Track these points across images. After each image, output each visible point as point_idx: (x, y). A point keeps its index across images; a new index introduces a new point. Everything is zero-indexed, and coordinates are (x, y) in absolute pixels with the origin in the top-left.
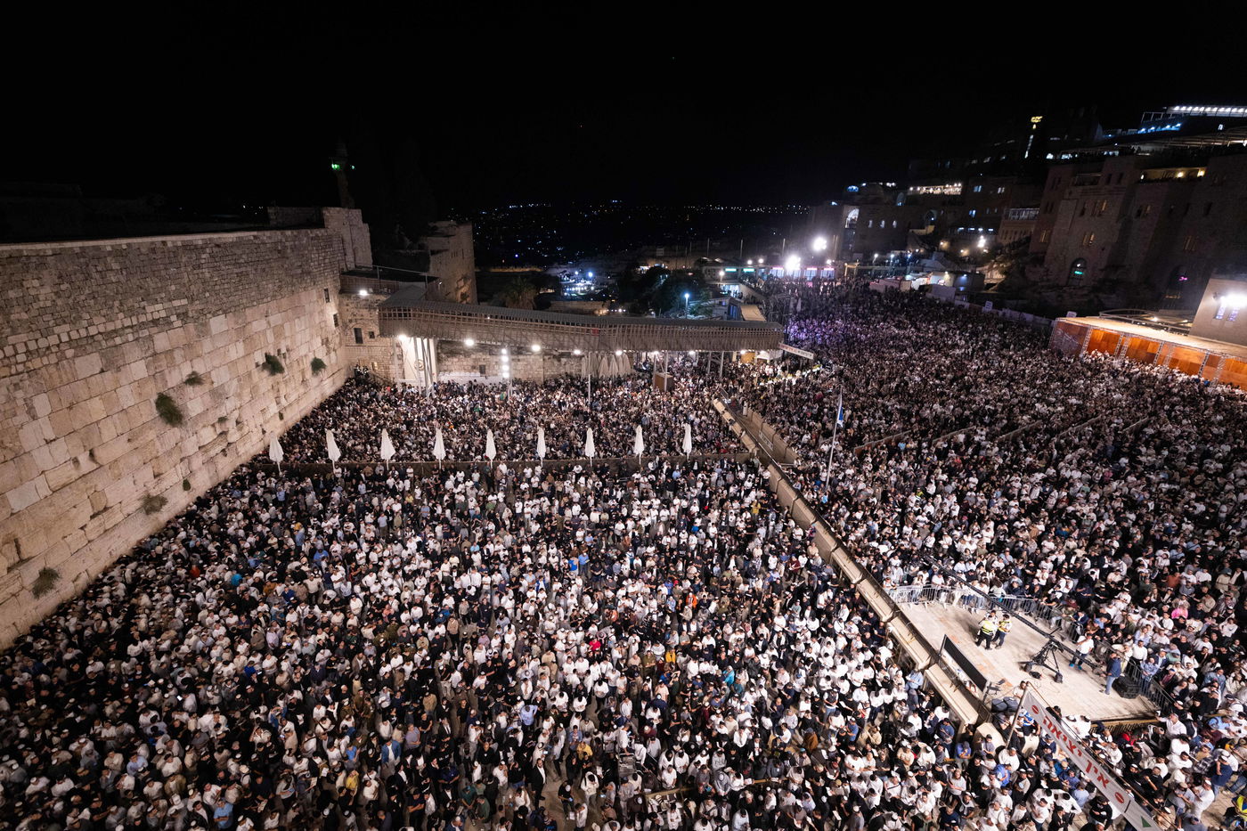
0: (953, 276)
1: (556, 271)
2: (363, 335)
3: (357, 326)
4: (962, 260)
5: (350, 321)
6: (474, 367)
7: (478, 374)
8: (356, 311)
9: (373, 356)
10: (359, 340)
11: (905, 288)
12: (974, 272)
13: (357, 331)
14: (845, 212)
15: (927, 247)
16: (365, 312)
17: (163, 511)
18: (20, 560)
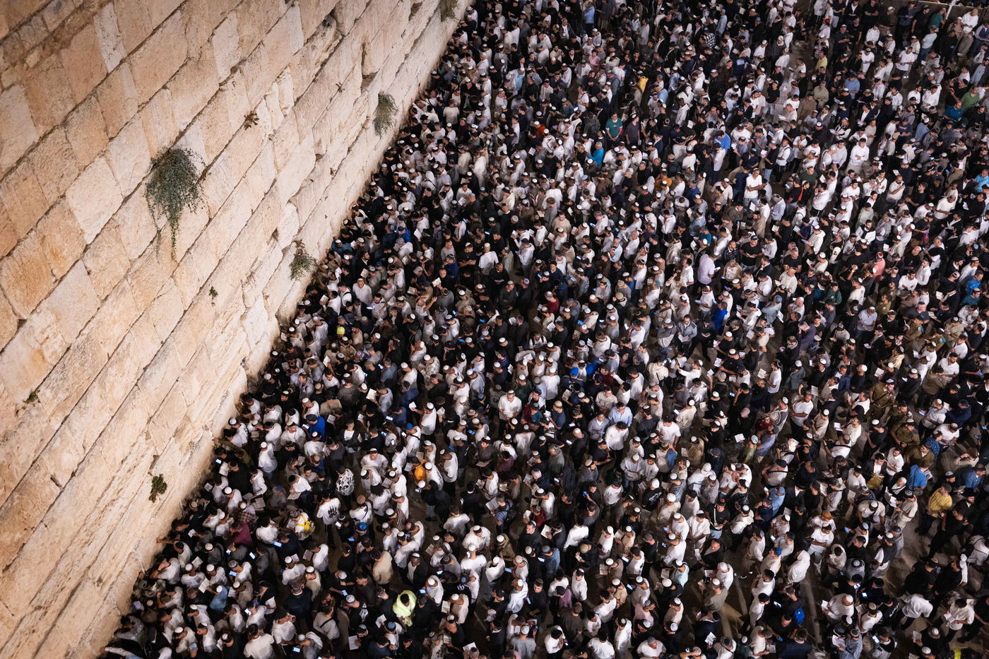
17: (453, 16)
18: (364, 77)
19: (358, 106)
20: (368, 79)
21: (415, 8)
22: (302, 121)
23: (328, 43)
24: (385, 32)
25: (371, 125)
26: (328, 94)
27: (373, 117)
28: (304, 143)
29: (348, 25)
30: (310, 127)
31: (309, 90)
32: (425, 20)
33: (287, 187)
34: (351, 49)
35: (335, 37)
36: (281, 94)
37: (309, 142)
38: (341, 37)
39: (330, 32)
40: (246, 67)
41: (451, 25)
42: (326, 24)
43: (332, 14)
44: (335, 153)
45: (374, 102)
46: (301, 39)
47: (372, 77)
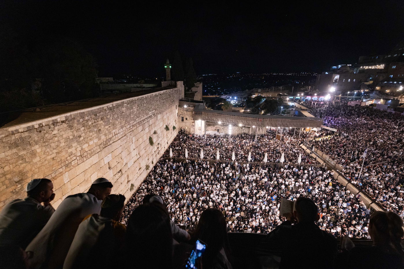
0: (385, 100)
2: (184, 119)
3: (183, 116)
4: (387, 94)
5: (181, 115)
6: (215, 130)
7: (217, 132)
8: (183, 112)
9: (186, 126)
10: (183, 120)
11: (363, 105)
12: (394, 99)
13: (182, 118)
15: (370, 89)
16: (185, 112)
17: (149, 169)
19: (126, 186)
20: (128, 181)
21: (140, 168)
23: (119, 176)
24: (133, 173)
26: (118, 185)
27: (130, 188)
29: (123, 172)
32: (143, 170)
34: (125, 176)
35: (121, 174)
38: (122, 174)
39: (120, 174)
41: (149, 171)
42: (119, 172)
43: (120, 170)
45: (130, 185)
46: (112, 175)
47: (130, 181)
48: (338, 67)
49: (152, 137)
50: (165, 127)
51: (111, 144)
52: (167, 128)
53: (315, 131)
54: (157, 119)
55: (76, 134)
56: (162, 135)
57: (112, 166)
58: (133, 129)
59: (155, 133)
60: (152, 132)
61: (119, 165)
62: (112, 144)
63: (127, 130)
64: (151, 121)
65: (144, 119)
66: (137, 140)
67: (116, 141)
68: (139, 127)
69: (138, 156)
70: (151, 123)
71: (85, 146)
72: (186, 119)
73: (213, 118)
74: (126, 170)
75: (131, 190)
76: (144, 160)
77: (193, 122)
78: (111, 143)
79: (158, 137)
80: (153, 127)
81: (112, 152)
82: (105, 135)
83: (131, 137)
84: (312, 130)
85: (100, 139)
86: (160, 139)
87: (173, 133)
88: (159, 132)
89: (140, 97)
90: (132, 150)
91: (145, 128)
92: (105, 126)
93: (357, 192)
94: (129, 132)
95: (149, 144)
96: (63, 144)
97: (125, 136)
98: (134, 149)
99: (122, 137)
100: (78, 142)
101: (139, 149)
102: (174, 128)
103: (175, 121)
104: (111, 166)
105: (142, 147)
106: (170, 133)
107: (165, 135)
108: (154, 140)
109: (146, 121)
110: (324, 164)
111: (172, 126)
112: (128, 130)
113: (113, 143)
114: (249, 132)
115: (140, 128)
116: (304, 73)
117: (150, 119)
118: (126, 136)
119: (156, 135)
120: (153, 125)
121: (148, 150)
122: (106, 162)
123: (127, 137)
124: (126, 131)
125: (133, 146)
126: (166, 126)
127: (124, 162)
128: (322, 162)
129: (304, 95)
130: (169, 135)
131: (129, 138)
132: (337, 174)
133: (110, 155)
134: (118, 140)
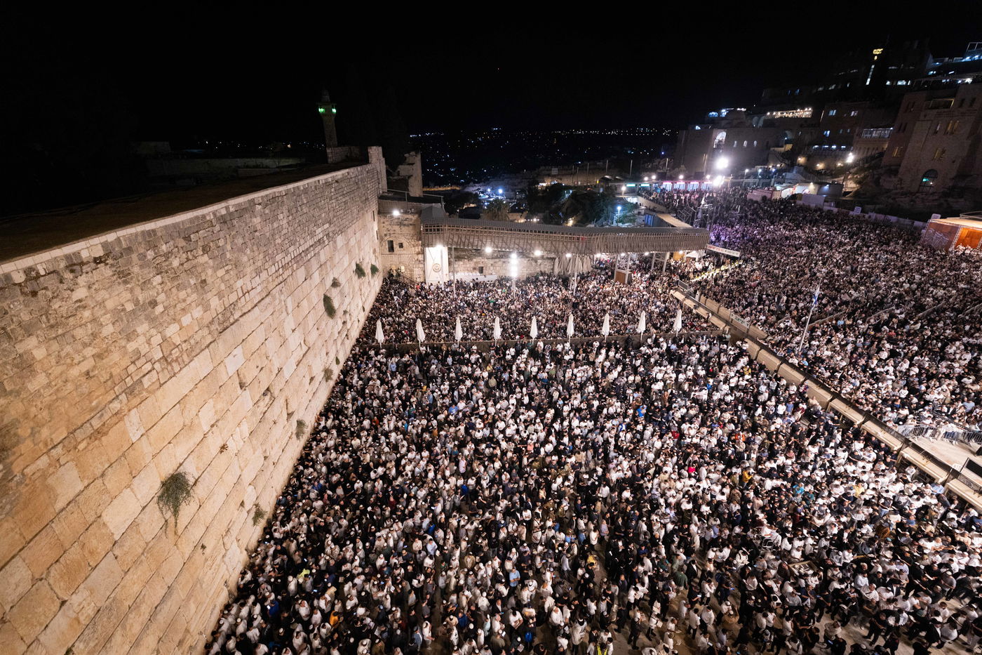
0: (818, 186)
1: (472, 189)
2: (395, 246)
3: (391, 239)
4: (819, 173)
5: (386, 235)
6: (474, 269)
7: (478, 274)
8: (390, 227)
9: (403, 262)
10: (391, 249)
11: (776, 196)
12: (833, 182)
13: (391, 243)
14: (714, 134)
15: (787, 162)
16: (397, 228)
17: (331, 379)
18: (288, 414)
19: (286, 428)
20: (290, 415)
21: (312, 379)
22: (254, 442)
23: (266, 403)
24: (297, 392)
25: (294, 436)
26: (268, 426)
27: (295, 432)
28: (257, 453)
29: (276, 393)
30: (259, 444)
31: (258, 426)
32: (318, 383)
33: (248, 476)
34: (280, 402)
35: (270, 399)
36: (241, 432)
37: (259, 453)
38: (273, 399)
39: (267, 398)
40: (219, 424)
41: (332, 383)
42: (264, 394)
43: (268, 389)
44: (274, 454)
45: (295, 425)
46: (251, 404)
47: (292, 413)
48: (720, 113)
49: (329, 295)
50: (354, 268)
51: (237, 320)
52: (360, 271)
53: (694, 259)
54: (335, 248)
55: (142, 297)
56: (349, 288)
57: (248, 380)
58: (285, 276)
59: (335, 284)
60: (329, 282)
61: (263, 376)
62: (241, 319)
63: (270, 279)
64: (322, 252)
65: (307, 249)
66: (298, 306)
67: (249, 311)
68: (298, 271)
69: (305, 348)
70: (323, 258)
71: (172, 330)
72: (401, 246)
73: (471, 240)
74: (281, 386)
75: (298, 435)
76: (318, 357)
77: (418, 254)
78: (236, 317)
79: (343, 295)
80: (329, 269)
81: (243, 340)
82: (220, 295)
83: (282, 298)
84: (688, 255)
85: (207, 308)
86: (347, 300)
87: (372, 282)
88: (342, 280)
89: (291, 186)
90: (288, 332)
91: (311, 273)
92: (216, 269)
93: (802, 380)
94: (277, 283)
95: (326, 314)
96: (108, 330)
97: (267, 295)
98: (293, 331)
99: (263, 299)
100: (152, 320)
101: (304, 329)
102: (374, 270)
103: (374, 251)
104: (244, 381)
105: (311, 324)
106: (366, 284)
107: (357, 288)
108: (336, 304)
109: (312, 254)
110: (727, 328)
111: (369, 266)
112: (273, 281)
113: (241, 316)
114: (553, 269)
115: (301, 273)
116: (645, 130)
117: (320, 247)
118: (270, 297)
119: (338, 288)
120: (328, 263)
121: (323, 331)
122: (232, 370)
123: (274, 299)
124: (268, 282)
125: (290, 323)
126: (357, 265)
127: (273, 365)
128: (721, 325)
129: (657, 179)
130: (365, 290)
131: (277, 302)
132: (757, 348)
133: (238, 351)
134: (253, 308)
